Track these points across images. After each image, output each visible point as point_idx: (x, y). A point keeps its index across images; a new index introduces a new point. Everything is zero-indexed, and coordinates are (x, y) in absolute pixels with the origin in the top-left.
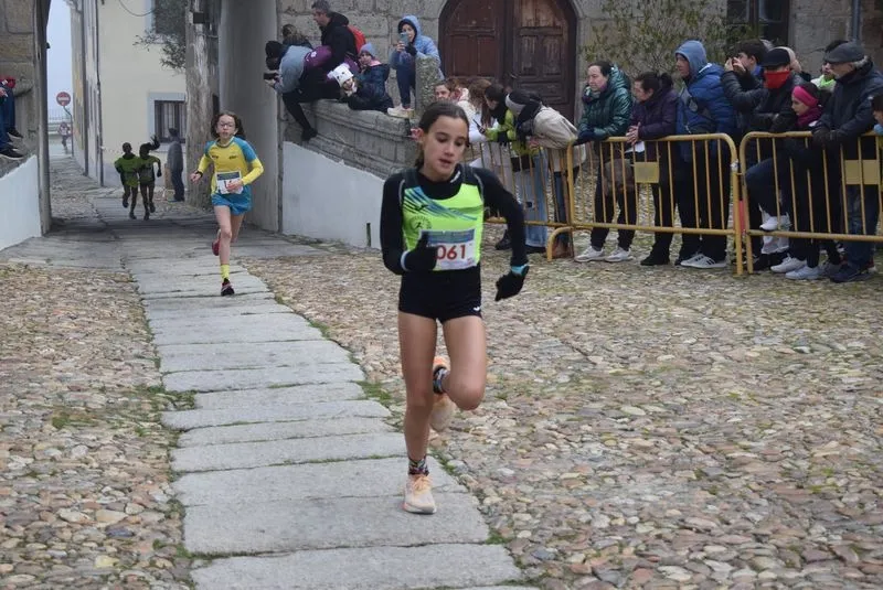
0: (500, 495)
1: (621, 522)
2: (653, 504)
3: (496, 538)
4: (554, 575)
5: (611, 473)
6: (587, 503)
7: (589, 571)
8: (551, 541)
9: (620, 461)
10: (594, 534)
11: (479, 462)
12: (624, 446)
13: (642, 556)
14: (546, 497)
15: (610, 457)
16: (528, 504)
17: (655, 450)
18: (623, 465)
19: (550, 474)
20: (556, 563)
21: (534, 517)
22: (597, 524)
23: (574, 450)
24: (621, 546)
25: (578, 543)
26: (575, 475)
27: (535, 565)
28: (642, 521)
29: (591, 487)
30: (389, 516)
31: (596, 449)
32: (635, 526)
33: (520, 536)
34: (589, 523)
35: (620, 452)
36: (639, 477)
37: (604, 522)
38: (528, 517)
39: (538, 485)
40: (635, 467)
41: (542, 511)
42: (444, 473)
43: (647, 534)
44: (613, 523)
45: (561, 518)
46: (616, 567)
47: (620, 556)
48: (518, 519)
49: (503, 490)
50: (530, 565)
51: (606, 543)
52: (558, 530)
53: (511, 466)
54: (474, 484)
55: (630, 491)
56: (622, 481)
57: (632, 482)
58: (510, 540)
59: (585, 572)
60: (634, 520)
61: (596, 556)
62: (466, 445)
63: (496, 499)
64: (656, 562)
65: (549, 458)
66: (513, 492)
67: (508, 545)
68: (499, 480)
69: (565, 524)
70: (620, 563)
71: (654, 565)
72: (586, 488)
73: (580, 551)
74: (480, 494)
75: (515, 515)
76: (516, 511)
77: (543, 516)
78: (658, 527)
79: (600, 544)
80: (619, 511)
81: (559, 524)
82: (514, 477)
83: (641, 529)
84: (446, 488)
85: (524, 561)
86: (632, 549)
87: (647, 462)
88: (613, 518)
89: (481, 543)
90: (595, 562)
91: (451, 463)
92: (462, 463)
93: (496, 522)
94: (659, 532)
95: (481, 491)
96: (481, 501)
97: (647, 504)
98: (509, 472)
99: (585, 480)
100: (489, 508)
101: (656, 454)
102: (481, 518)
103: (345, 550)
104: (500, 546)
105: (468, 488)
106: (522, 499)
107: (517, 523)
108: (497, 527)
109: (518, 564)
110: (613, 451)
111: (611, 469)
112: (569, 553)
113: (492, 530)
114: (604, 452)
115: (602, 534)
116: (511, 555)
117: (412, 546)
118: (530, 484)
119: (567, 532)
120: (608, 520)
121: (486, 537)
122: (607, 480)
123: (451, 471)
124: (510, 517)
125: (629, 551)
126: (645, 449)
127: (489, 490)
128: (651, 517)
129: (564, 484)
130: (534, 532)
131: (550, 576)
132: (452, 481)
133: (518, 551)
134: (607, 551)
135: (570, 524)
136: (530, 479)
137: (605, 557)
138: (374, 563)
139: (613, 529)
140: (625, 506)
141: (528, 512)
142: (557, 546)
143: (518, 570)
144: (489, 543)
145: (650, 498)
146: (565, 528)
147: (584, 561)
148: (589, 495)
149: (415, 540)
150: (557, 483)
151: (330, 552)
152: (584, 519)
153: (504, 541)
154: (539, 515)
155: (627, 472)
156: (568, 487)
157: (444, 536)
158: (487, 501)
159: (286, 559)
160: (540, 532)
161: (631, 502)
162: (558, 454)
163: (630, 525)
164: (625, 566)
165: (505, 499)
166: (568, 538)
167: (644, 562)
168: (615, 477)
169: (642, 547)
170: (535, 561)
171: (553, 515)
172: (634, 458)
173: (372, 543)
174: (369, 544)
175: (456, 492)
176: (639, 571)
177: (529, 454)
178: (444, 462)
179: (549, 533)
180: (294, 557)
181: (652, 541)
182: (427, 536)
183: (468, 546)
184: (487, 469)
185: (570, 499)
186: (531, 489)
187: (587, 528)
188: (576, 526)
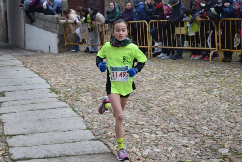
0: (89, 117)
2: (129, 118)
3: (88, 128)
6: (112, 118)
7: (113, 136)
8: (102, 129)
11: (83, 109)
13: (127, 132)
14: (101, 117)
16: (96, 119)
17: (129, 104)
20: (105, 134)
21: (98, 123)
25: (110, 129)
27: (98, 135)
28: (126, 123)
30: (59, 123)
32: (124, 124)
33: (94, 127)
36: (125, 111)
38: (96, 123)
41: (100, 121)
42: (73, 112)
43: (128, 126)
45: (105, 123)
49: (89, 116)
50: (97, 135)
52: (104, 126)
53: (91, 109)
54: (81, 114)
58: (92, 129)
59: (112, 136)
62: (79, 104)
63: (88, 118)
64: (130, 133)
66: (92, 116)
68: (88, 113)
71: (130, 134)
72: (111, 115)
73: (110, 131)
74: (83, 117)
75: (93, 122)
76: (93, 121)
77: (100, 122)
78: (130, 124)
81: (105, 124)
82: (92, 113)
83: (126, 125)
84: (74, 116)
85: (96, 134)
87: (127, 107)
89: (84, 130)
90: (114, 134)
91: (75, 109)
92: (78, 109)
93: (88, 124)
94: (130, 125)
96: (84, 119)
97: (127, 118)
98: (91, 111)
100: (86, 121)
101: (129, 105)
102: (84, 123)
103: (48, 133)
104: (89, 130)
105: (80, 116)
106: (95, 118)
107: (93, 124)
108: (88, 125)
109: (94, 135)
112: (108, 132)
113: (87, 126)
116: (92, 133)
117: (66, 131)
119: (107, 126)
121: (85, 128)
123: (75, 111)
124: (91, 123)
127: (86, 116)
128: (129, 122)
130: (98, 126)
131: (103, 138)
132: (76, 114)
133: (94, 132)
135: (107, 124)
136: (97, 113)
138: (56, 136)
141: (96, 121)
142: (104, 130)
143: (94, 137)
144: (86, 130)
145: (128, 117)
146: (106, 125)
147: (112, 134)
149: (67, 130)
151: (44, 133)
152: (111, 123)
153: (90, 129)
154: (99, 122)
156: (106, 115)
157: (74, 128)
158: (85, 119)
159: (32, 136)
160: (100, 126)
165: (90, 118)
166: (107, 128)
167: (127, 133)
169: (127, 130)
170: (98, 134)
171: (103, 122)
173: (55, 131)
174: (54, 131)
175: (77, 117)
176: (126, 136)
177: (96, 106)
178: (73, 109)
179: (102, 127)
180: (34, 135)
181: (129, 128)
182: (70, 128)
183: (81, 131)
184: (85, 110)
185: (107, 118)
186: (97, 115)
187: (112, 125)
188: (109, 125)
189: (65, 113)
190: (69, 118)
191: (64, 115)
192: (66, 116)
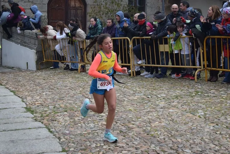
1: (99, 145)
3: (64, 150)
5: (96, 132)
6: (89, 140)
8: (79, 151)
9: (98, 128)
10: (92, 149)
11: (59, 129)
12: (100, 124)
14: (78, 138)
15: (96, 127)
16: (73, 141)
18: (100, 129)
19: (79, 132)
21: (75, 144)
22: (92, 146)
23: (86, 126)
24: (99, 152)
25: (87, 151)
26: (86, 132)
28: (105, 145)
29: (91, 136)
31: (92, 125)
32: (103, 146)
33: (71, 149)
34: (90, 146)
38: (73, 144)
39: (76, 135)
40: (103, 130)
41: (77, 142)
42: (49, 133)
43: (106, 148)
44: (97, 145)
45: (82, 145)
48: (70, 145)
49: (66, 137)
51: (95, 151)
52: (81, 148)
53: (68, 130)
54: (57, 136)
55: (102, 136)
56: (99, 134)
57: (102, 134)
58: (68, 151)
60: (103, 144)
62: (56, 125)
63: (64, 140)
65: (79, 128)
66: (69, 138)
67: (67, 152)
68: (65, 134)
69: (83, 146)
72: (89, 136)
74: (59, 138)
75: (69, 144)
76: (69, 143)
77: (77, 144)
78: (109, 146)
79: (93, 151)
80: (98, 142)
81: (82, 146)
82: (69, 133)
83: (104, 147)
84: (50, 137)
86: (102, 152)
88: (97, 144)
89: (60, 152)
91: (51, 130)
92: (54, 130)
93: (64, 146)
94: (109, 148)
95: (60, 137)
96: (60, 140)
98: (67, 132)
99: (89, 134)
100: (62, 142)
102: (60, 145)
104: (65, 153)
105: (56, 137)
106: (72, 139)
107: (70, 146)
108: (64, 147)
110: (97, 126)
111: (96, 131)
113: (63, 148)
114: (94, 126)
115: (94, 148)
118: (74, 135)
119: (84, 148)
120: (95, 144)
121: (61, 150)
122: (95, 134)
123: (51, 132)
124: (68, 144)
127: (62, 137)
128: (107, 144)
129: (83, 135)
130: (75, 148)
132: (52, 135)
134: (95, 153)
135: (85, 146)
136: (74, 134)
139: (97, 147)
140: (100, 141)
141: (73, 143)
142: (81, 152)
144: (62, 152)
146: (83, 147)
148: (90, 138)
149: (41, 152)
150: (81, 135)
152: (88, 145)
153: (66, 151)
154: (76, 144)
155: (101, 131)
156: (84, 136)
157: (49, 150)
158: (61, 140)
160: (76, 149)
161: (102, 139)
162: (81, 127)
163: (101, 146)
165: (66, 140)
166: (84, 150)
168: (97, 133)
169: (105, 152)
171: (80, 144)
172: (103, 127)
173: (28, 153)
175: (52, 138)
177: (73, 127)
178: (49, 130)
179: (79, 149)
182: (44, 150)
183: (56, 153)
184: (61, 131)
185: (85, 139)
186: (74, 137)
187: (89, 147)
188: (86, 147)
189: (40, 134)
190: (44, 140)
191: (39, 136)
192: (41, 137)
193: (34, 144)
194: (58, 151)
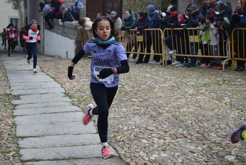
1: (130, 128)
2: (139, 124)
4: (113, 142)
5: (128, 116)
6: (122, 123)
7: (122, 141)
8: (112, 133)
9: (131, 113)
10: (124, 131)
12: (132, 109)
13: (136, 137)
14: (112, 122)
15: (128, 112)
17: (140, 110)
19: (113, 116)
20: (113, 138)
22: (124, 129)
23: (119, 110)
24: (130, 134)
25: (119, 133)
26: (119, 116)
28: (136, 128)
29: (123, 119)
31: (125, 110)
32: (134, 129)
34: (122, 128)
35: (131, 111)
36: (135, 117)
37: (126, 128)
39: (109, 119)
40: (135, 114)
43: (137, 131)
44: (129, 128)
45: (115, 127)
46: (129, 140)
47: (130, 137)
51: (127, 133)
52: (114, 130)
55: (133, 120)
56: (131, 118)
57: (134, 118)
60: (134, 128)
61: (124, 137)
65: (112, 112)
69: (116, 129)
70: (130, 138)
71: (138, 139)
72: (122, 120)
73: (120, 135)
77: (111, 127)
78: (140, 129)
79: (125, 134)
80: (130, 125)
83: (136, 130)
86: (133, 135)
87: (138, 113)
88: (128, 127)
89: (94, 134)
90: (123, 138)
94: (140, 131)
97: (137, 124)
99: (122, 117)
101: (140, 111)
103: (59, 136)
110: (129, 110)
111: (128, 115)
112: (117, 136)
114: (127, 110)
115: (126, 131)
120: (127, 128)
121: (95, 132)
122: (127, 118)
125: (132, 135)
126: (137, 110)
128: (138, 127)
129: (116, 118)
131: (112, 142)
134: (126, 135)
135: (117, 129)
137: (126, 137)
138: (66, 139)
139: (128, 130)
140: (132, 124)
142: (114, 134)
144: (96, 134)
145: (138, 122)
146: (116, 130)
147: (121, 138)
148: (123, 121)
149: (77, 133)
150: (114, 118)
151: (55, 136)
152: (121, 127)
155: (132, 115)
156: (117, 119)
157: (84, 132)
159: (43, 138)
160: (109, 131)
161: (133, 123)
162: (115, 111)
163: (133, 129)
164: (131, 139)
166: (117, 132)
167: (136, 138)
168: (129, 117)
169: (136, 134)
171: (113, 126)
172: (135, 112)
173: (66, 134)
174: (65, 134)
176: (135, 140)
179: (112, 131)
180: (45, 137)
181: (138, 133)
182: (80, 132)
183: (91, 134)
185: (118, 122)
187: (122, 130)
188: (119, 129)
189: (77, 117)
190: (80, 122)
192: (77, 120)
193: (71, 126)
194: (93, 133)
